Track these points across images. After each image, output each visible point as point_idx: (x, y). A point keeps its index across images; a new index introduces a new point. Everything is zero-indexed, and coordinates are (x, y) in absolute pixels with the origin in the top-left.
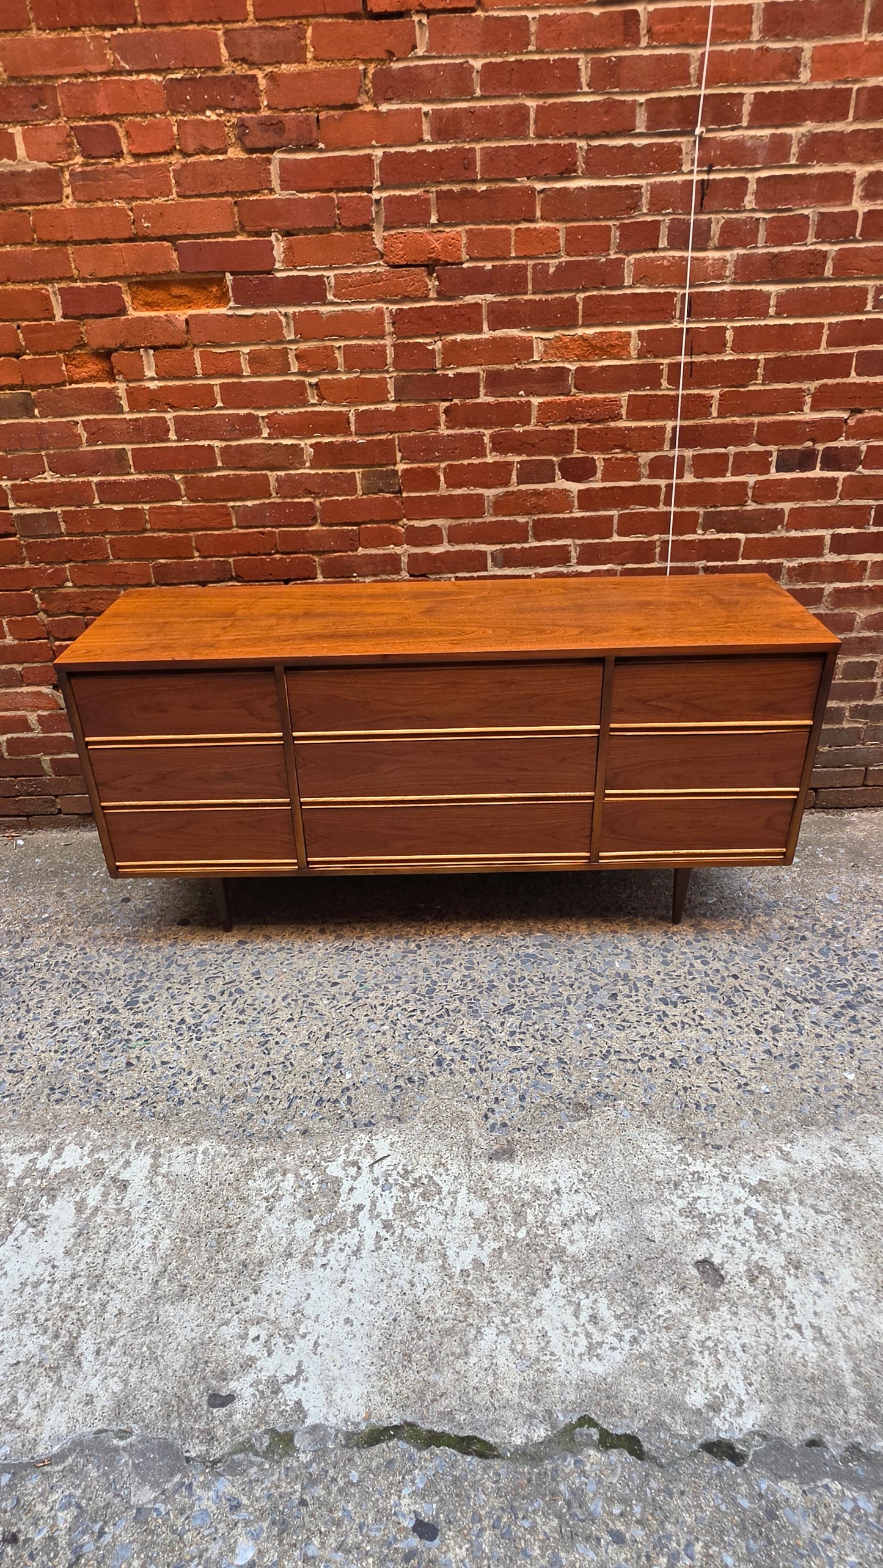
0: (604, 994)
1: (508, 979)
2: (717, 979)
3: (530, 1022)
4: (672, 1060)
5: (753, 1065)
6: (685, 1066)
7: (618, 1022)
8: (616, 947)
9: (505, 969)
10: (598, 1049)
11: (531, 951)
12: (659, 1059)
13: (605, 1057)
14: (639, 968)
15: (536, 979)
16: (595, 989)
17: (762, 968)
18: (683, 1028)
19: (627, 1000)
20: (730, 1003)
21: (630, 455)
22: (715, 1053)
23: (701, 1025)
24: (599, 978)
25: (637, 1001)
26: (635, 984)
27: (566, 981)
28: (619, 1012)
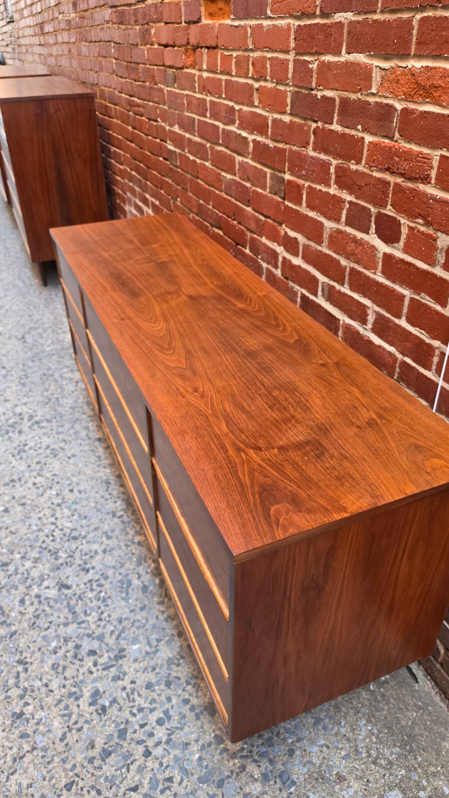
0: (95, 645)
1: (97, 577)
2: (140, 735)
3: (52, 603)
4: (22, 714)
5: (25, 785)
6: (15, 725)
7: (62, 663)
8: (159, 641)
9: (110, 573)
10: (29, 656)
11: (136, 582)
12: (22, 703)
13: (20, 662)
14: (136, 665)
15: (103, 594)
16: (101, 638)
17: (170, 779)
18: (64, 715)
19: (90, 664)
20: (106, 754)
21: (431, 231)
22: (34, 749)
23: (70, 730)
24: (114, 637)
25: (91, 673)
26: (112, 666)
27: (105, 615)
28: (76, 661)
